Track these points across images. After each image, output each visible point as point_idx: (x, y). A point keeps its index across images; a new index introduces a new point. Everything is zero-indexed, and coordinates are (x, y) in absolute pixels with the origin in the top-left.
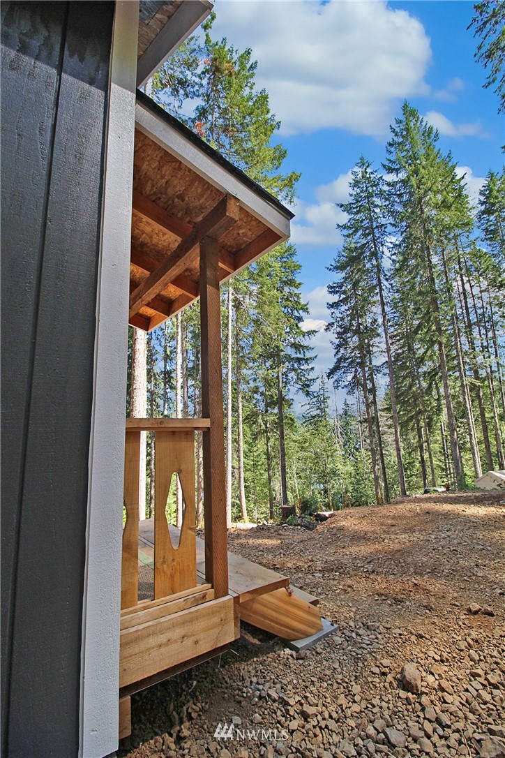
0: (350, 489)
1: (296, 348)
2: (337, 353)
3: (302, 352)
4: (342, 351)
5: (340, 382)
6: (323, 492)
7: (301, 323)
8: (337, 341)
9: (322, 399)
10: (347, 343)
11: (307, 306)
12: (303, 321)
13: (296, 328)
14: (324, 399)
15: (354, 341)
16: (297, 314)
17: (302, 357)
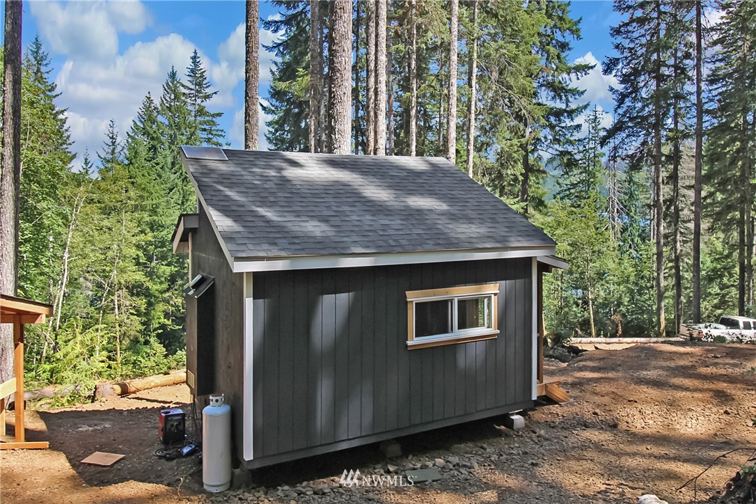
0: (626, 300)
1: (554, 90)
2: (619, 107)
3: (564, 98)
4: (628, 102)
5: (620, 151)
6: (580, 301)
7: (567, 52)
8: (620, 87)
9: (592, 155)
10: (636, 90)
11: (580, 26)
12: (569, 49)
13: (557, 61)
14: (595, 157)
15: (648, 88)
16: (561, 39)
17: (563, 107)
